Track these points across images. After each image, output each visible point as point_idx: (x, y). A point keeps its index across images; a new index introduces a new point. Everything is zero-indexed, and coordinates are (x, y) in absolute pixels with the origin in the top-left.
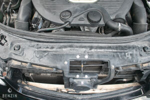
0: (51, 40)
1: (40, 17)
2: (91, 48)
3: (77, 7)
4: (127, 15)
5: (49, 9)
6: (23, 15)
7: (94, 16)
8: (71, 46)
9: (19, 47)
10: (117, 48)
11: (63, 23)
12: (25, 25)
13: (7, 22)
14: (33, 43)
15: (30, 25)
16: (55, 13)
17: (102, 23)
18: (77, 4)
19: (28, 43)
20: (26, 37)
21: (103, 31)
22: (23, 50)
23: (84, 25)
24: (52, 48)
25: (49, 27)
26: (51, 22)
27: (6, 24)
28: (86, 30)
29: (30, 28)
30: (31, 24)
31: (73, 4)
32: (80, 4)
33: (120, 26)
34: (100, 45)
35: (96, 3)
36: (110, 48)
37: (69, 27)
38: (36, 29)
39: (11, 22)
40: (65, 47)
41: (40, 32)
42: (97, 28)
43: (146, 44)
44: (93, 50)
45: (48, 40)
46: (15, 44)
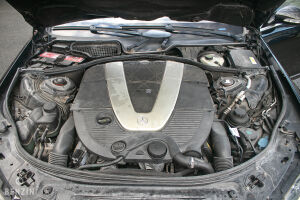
0: (96, 182)
1: (84, 149)
2: (152, 193)
3: (134, 137)
4: (202, 147)
5: (96, 139)
6: (62, 145)
7: (156, 148)
8: (123, 190)
9: (51, 190)
10: (189, 193)
11: (114, 157)
12: (63, 159)
13: (39, 154)
14: (71, 185)
15: (69, 160)
16: (104, 145)
17: (168, 157)
18: (134, 132)
19: (65, 184)
20: (61, 176)
21: (172, 170)
22: (56, 194)
23: (144, 161)
24: (97, 192)
25: (96, 163)
26: (98, 157)
27: (36, 157)
28: (148, 168)
29: (69, 164)
30: (71, 157)
31: (130, 132)
32: (139, 132)
33: (193, 162)
34: (166, 188)
35: (161, 131)
36: (179, 192)
37: (122, 163)
38: (78, 164)
39: (44, 154)
40: (115, 191)
41: (82, 169)
42: (162, 165)
43: (232, 187)
44: (155, 196)
45: (92, 181)
46: (46, 186)
